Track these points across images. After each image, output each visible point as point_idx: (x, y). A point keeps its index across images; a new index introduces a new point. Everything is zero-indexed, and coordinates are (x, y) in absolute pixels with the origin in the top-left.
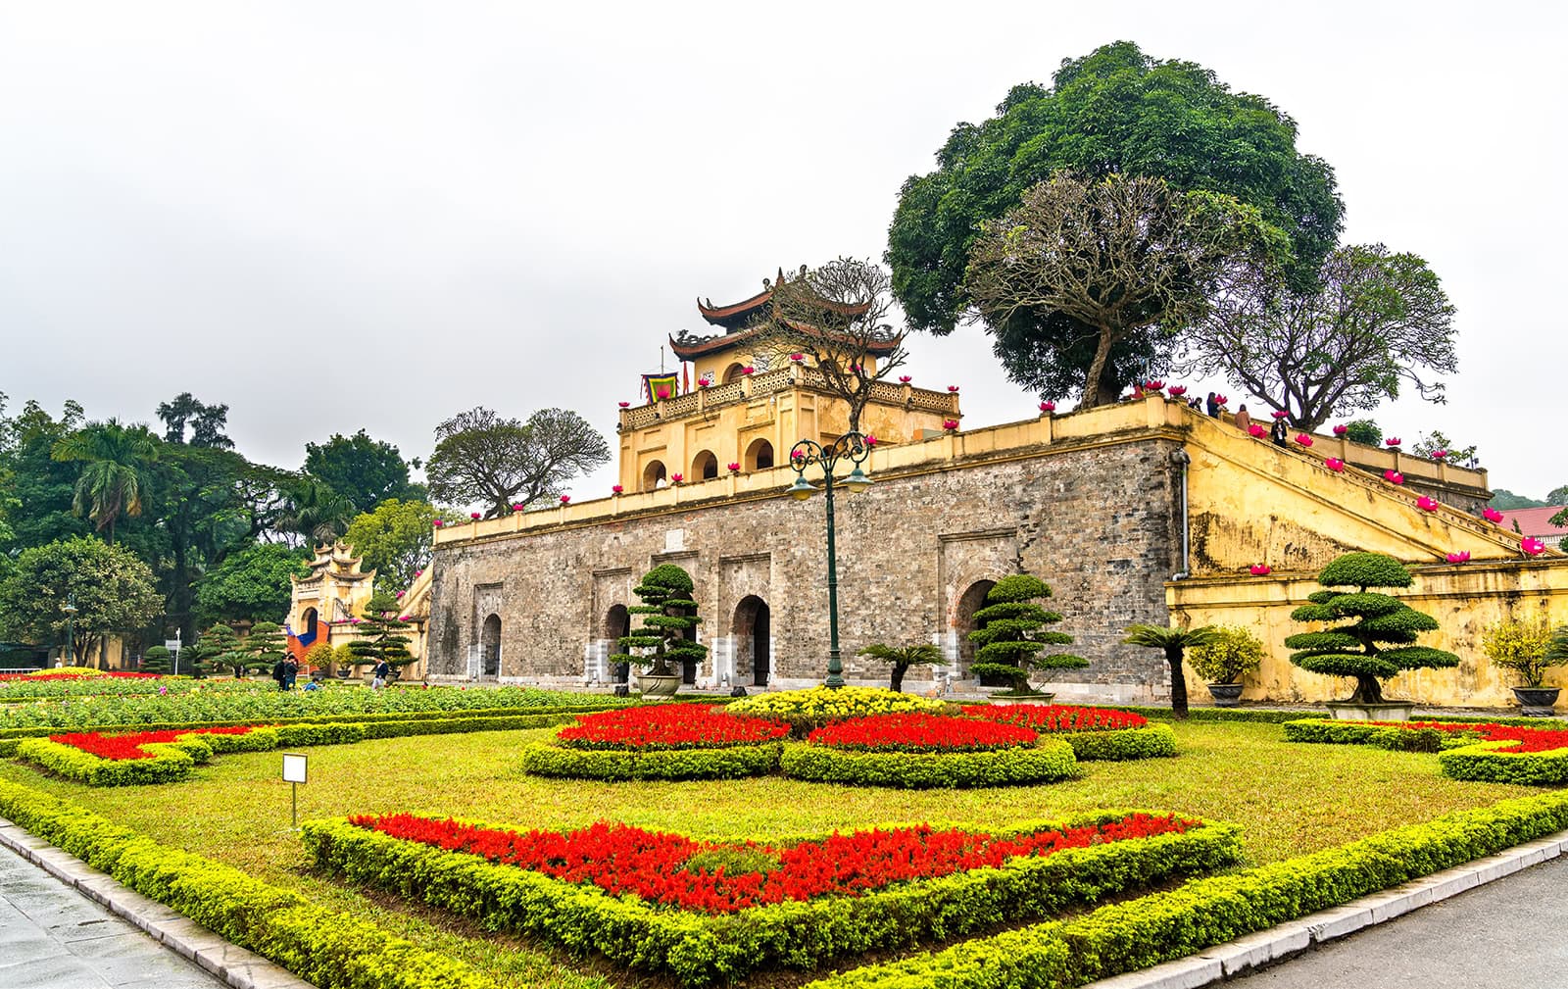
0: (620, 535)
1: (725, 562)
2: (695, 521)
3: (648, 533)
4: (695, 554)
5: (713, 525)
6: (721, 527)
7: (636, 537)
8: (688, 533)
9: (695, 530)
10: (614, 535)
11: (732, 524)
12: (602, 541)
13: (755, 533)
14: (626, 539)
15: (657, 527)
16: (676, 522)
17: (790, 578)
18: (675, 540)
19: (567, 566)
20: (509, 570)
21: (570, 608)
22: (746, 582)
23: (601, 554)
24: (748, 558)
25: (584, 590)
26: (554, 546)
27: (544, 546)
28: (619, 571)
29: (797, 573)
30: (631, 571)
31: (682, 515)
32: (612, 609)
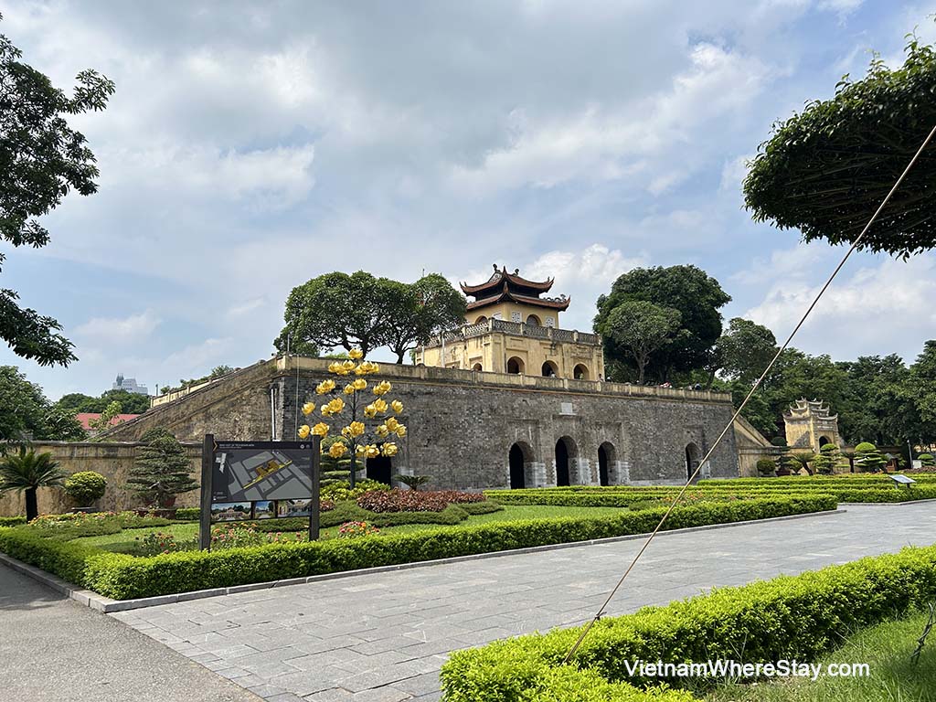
0: (528, 399)
1: (597, 424)
2: (578, 400)
3: (548, 402)
4: (579, 419)
5: (589, 405)
6: (594, 407)
7: (540, 402)
8: (575, 406)
9: (579, 405)
10: (522, 399)
11: (600, 406)
12: (514, 401)
13: (612, 412)
14: (532, 403)
15: (555, 400)
16: (568, 399)
17: (631, 436)
18: (567, 408)
19: (482, 412)
20: (414, 408)
21: (489, 441)
22: (605, 435)
23: (513, 409)
24: (608, 424)
25: (500, 431)
26: (467, 397)
27: (456, 395)
28: (527, 421)
29: (633, 433)
30: (536, 423)
31: (570, 396)
32: (515, 444)
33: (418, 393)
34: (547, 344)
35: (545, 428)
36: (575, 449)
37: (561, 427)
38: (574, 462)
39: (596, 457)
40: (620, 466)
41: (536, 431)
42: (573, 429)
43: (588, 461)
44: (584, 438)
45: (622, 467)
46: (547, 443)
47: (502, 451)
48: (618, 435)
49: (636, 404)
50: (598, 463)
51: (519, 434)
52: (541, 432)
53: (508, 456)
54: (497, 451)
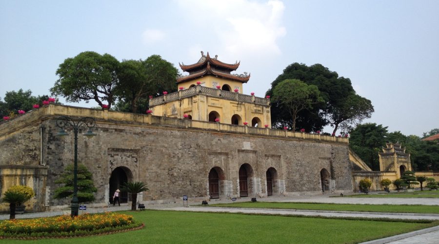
0: (222, 139)
1: (266, 155)
2: (255, 140)
3: (235, 141)
4: (255, 152)
5: (261, 143)
6: (264, 145)
7: (230, 141)
8: (252, 144)
9: (255, 143)
10: (218, 138)
11: (268, 144)
12: (212, 140)
13: (276, 148)
14: (224, 141)
15: (239, 139)
16: (248, 139)
17: (287, 163)
18: (247, 145)
19: (191, 147)
20: (144, 143)
21: (195, 166)
22: (270, 163)
23: (212, 145)
24: (273, 156)
25: (203, 159)
26: (181, 137)
27: (173, 135)
28: (220, 153)
29: (289, 162)
30: (227, 154)
31: (249, 137)
32: (213, 169)
33: (147, 133)
34: (235, 103)
35: (232, 159)
36: (251, 172)
37: (243, 157)
38: (251, 180)
39: (265, 177)
40: (280, 183)
41: (226, 160)
42: (250, 159)
43: (260, 179)
44: (257, 164)
45: (281, 183)
46: (234, 168)
47: (204, 173)
48: (279, 163)
49: (290, 143)
50: (266, 181)
51: (216, 162)
52: (230, 162)
53: (208, 176)
54: (201, 173)
